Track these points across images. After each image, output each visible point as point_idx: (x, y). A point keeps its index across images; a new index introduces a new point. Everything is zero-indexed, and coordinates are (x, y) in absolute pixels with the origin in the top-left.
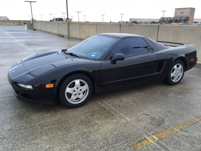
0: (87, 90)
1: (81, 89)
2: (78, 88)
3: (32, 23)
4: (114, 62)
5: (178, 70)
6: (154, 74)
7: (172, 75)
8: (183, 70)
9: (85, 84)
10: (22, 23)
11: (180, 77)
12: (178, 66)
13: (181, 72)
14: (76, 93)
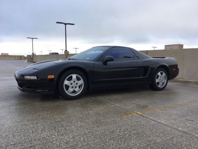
0: (82, 84)
1: (77, 82)
2: (74, 82)
3: (32, 57)
4: (105, 63)
5: (162, 77)
6: (140, 77)
7: (157, 81)
8: (166, 78)
9: (81, 79)
10: (22, 58)
11: (165, 84)
12: (162, 74)
13: (165, 80)
14: (73, 86)
